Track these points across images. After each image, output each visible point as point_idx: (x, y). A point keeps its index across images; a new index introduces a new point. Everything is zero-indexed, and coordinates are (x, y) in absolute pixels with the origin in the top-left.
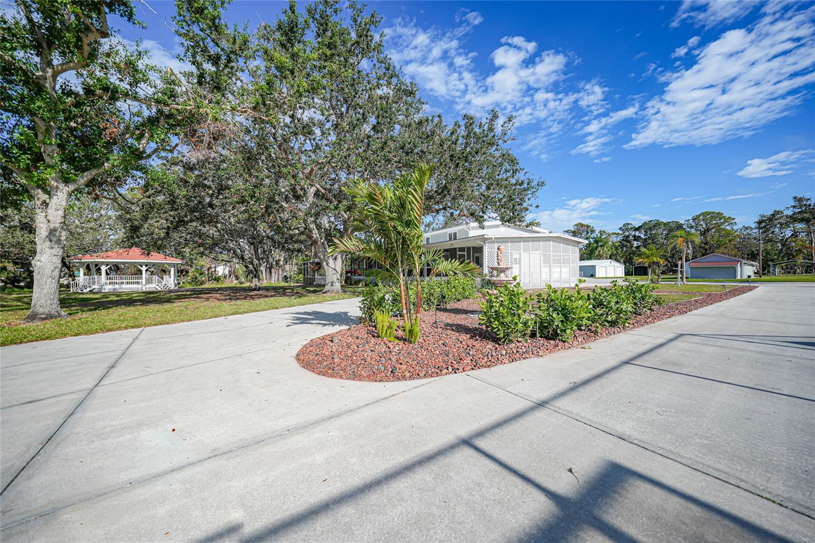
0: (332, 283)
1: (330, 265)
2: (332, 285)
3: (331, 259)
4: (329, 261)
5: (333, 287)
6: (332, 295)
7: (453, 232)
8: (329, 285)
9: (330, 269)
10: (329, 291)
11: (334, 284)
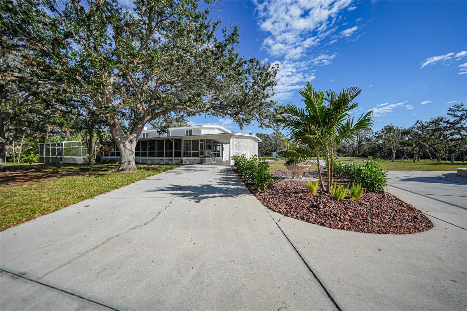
0: (129, 161)
1: (127, 146)
2: (129, 164)
3: (127, 142)
4: (126, 143)
5: (130, 165)
6: (130, 172)
7: (189, 129)
8: (126, 164)
9: (127, 151)
10: (126, 169)
11: (131, 163)
